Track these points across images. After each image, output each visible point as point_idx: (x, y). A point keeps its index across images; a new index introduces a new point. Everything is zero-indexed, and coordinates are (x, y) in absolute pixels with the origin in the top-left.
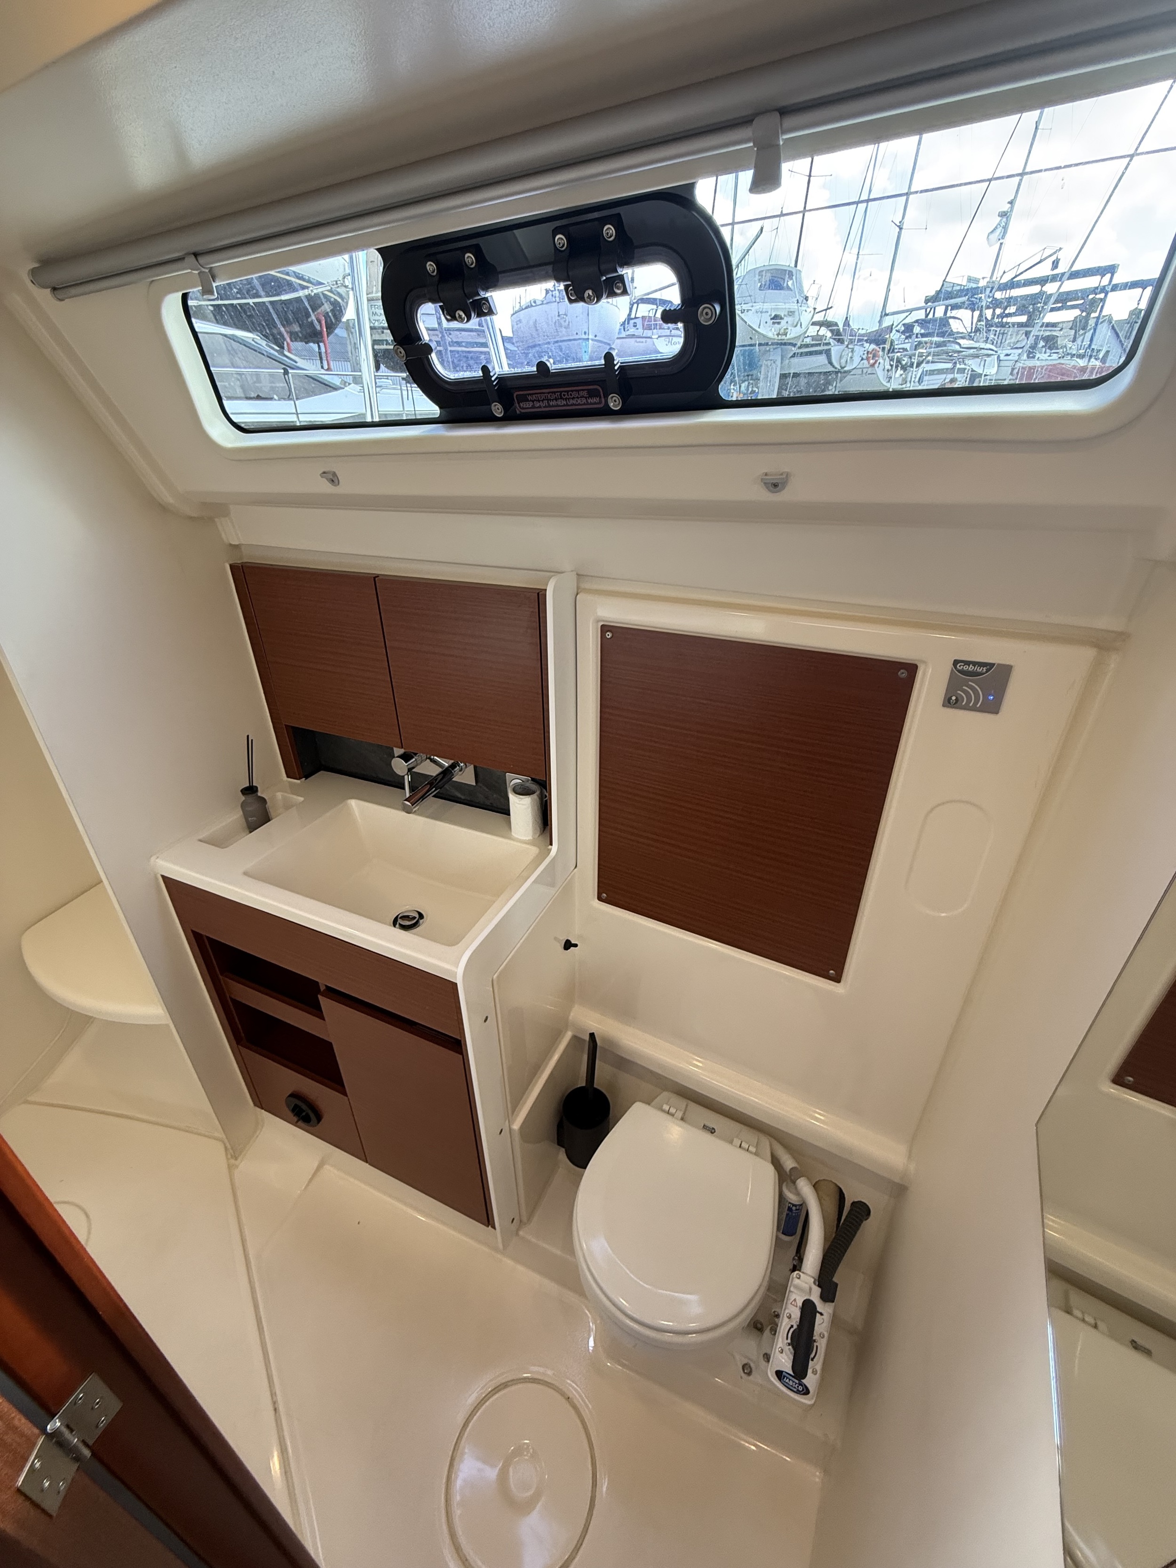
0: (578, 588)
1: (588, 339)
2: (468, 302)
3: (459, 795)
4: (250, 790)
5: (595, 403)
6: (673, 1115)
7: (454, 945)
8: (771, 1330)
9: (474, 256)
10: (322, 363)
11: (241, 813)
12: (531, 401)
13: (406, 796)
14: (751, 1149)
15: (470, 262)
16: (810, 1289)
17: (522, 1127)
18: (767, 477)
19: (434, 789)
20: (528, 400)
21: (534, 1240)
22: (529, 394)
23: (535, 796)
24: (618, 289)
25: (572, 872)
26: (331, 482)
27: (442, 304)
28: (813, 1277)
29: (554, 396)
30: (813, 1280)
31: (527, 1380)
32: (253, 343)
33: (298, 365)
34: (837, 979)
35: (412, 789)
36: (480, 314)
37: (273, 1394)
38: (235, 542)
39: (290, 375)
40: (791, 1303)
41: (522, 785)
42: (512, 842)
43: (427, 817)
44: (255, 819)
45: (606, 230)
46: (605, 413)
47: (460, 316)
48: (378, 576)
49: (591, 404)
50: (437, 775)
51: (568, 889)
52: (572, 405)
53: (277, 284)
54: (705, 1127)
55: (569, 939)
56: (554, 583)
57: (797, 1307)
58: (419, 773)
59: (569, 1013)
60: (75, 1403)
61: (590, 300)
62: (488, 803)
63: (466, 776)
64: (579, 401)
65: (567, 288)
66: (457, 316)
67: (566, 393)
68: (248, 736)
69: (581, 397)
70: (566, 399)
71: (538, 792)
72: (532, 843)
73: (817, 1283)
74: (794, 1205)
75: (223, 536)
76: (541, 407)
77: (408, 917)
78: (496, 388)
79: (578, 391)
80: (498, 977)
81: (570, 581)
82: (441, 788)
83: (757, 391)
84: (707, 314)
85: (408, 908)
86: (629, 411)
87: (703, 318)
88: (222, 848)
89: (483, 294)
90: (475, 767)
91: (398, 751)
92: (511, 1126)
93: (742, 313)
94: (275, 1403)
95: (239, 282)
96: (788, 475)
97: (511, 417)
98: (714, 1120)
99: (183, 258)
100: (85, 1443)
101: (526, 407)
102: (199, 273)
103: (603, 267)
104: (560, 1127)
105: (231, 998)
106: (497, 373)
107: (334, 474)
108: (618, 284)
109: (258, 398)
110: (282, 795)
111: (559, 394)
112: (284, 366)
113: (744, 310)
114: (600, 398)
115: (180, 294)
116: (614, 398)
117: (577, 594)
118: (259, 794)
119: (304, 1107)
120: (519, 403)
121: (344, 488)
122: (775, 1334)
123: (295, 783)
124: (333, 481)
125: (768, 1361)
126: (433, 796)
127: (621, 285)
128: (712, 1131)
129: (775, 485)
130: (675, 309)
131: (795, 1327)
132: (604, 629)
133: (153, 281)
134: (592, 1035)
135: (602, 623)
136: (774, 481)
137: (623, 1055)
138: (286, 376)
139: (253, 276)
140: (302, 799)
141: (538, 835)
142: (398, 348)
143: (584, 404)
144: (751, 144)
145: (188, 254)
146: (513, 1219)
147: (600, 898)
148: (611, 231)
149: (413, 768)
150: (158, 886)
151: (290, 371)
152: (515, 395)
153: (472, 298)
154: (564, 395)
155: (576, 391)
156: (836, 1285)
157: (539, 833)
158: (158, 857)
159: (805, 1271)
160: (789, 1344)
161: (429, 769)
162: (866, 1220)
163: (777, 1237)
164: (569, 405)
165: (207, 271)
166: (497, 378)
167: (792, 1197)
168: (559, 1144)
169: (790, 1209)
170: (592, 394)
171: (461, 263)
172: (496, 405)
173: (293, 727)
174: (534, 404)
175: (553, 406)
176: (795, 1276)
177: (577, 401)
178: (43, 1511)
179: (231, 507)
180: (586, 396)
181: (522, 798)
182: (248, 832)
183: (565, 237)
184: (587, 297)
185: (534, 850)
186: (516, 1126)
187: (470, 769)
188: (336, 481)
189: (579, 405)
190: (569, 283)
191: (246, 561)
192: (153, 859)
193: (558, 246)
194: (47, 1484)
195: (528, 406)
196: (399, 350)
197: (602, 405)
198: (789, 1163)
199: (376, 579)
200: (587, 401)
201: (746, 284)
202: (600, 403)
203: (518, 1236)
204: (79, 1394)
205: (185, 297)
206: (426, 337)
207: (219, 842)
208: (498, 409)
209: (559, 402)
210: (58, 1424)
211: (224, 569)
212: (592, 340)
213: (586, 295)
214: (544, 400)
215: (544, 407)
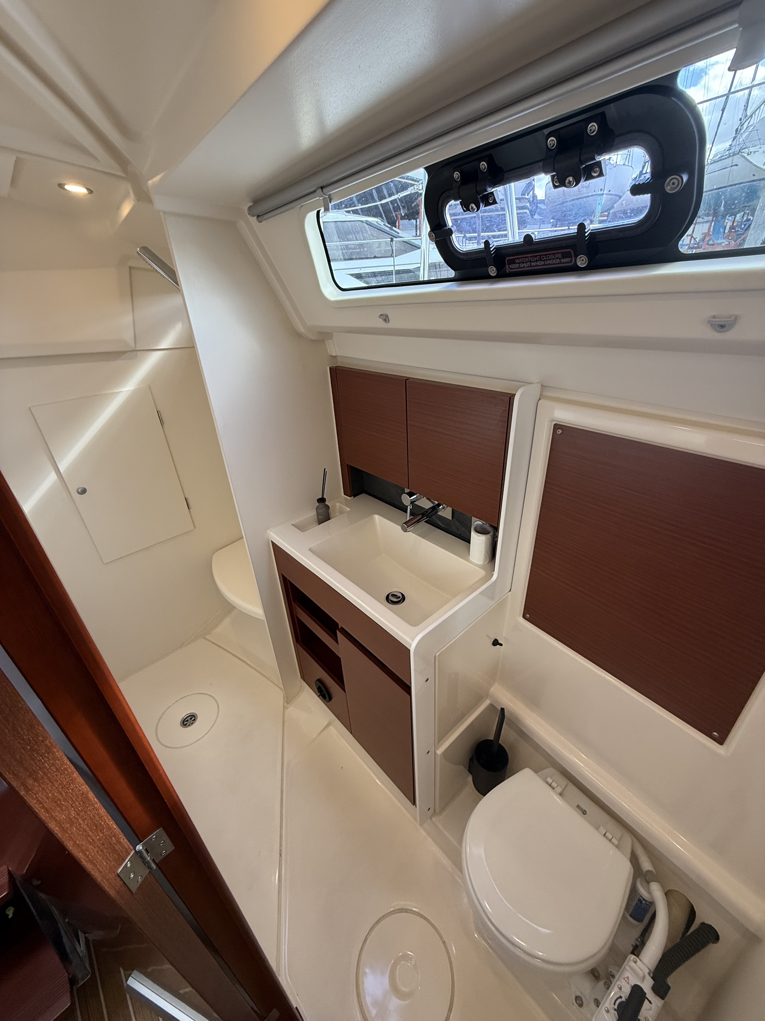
0: (541, 395)
1: (603, 194)
2: (479, 197)
3: (440, 524)
4: (322, 500)
5: (567, 263)
6: (553, 788)
7: (415, 626)
8: (605, 983)
9: (487, 164)
10: (416, 231)
11: (315, 513)
12: (518, 263)
13: (407, 519)
14: (613, 840)
15: (483, 168)
16: (644, 977)
17: (445, 753)
18: (713, 320)
19: (426, 517)
20: (516, 263)
21: (441, 828)
22: (516, 259)
23: (489, 536)
24: (595, 173)
25: (507, 593)
26: (385, 321)
27: (461, 201)
28: (650, 970)
29: (535, 259)
30: (648, 971)
31: (420, 915)
32: (377, 224)
33: (400, 235)
34: (721, 741)
35: (412, 514)
36: (487, 204)
37: (281, 845)
38: (334, 355)
39: (394, 242)
40: (624, 979)
41: (481, 526)
42: (468, 563)
43: (418, 535)
44: (322, 517)
45: (590, 127)
46: (573, 269)
47: (472, 208)
48: (408, 379)
49: (564, 263)
50: (429, 509)
51: (501, 605)
52: (548, 265)
53: (365, 199)
54: (578, 806)
55: (498, 639)
56: (521, 392)
57: (629, 984)
58: (418, 505)
59: (490, 688)
60: (151, 839)
61: (570, 185)
62: (458, 532)
63: (446, 513)
64: (554, 261)
65: (553, 177)
66: (470, 207)
67: (545, 256)
68: (325, 469)
69: (556, 258)
70: (544, 260)
71: (491, 534)
72: (482, 567)
73: (652, 975)
74: (644, 899)
75: (329, 351)
76: (525, 266)
77: (396, 595)
78: (493, 256)
79: (554, 254)
80: (439, 655)
81: (535, 390)
82: (430, 517)
83: (751, 219)
84: (673, 184)
85: (396, 590)
86: (594, 267)
87: (669, 187)
88: (302, 531)
89: (490, 190)
90: (453, 510)
91: (407, 491)
92: (436, 751)
93: (748, 155)
94: (281, 851)
95: (346, 201)
96: (736, 318)
97: (502, 275)
98: (586, 804)
99: (316, 191)
100: (154, 860)
101: (514, 267)
102: (323, 199)
103: (582, 158)
104: (471, 760)
105: (297, 617)
106: (495, 245)
107: (387, 316)
108: (595, 169)
109: (375, 257)
110: (339, 505)
111: (539, 257)
112: (391, 237)
113: (751, 152)
114: (571, 257)
115: (316, 212)
116: (582, 258)
117: (540, 400)
118: (327, 503)
119: (323, 689)
120: (508, 265)
121: (392, 324)
122: (608, 989)
123: (347, 499)
124: (386, 320)
125: (598, 1007)
126: (425, 522)
127: (598, 169)
128: (584, 812)
129: (722, 326)
130: (643, 183)
131: (623, 999)
132: (557, 427)
133: (302, 206)
134: (503, 709)
135: (555, 423)
136: (721, 323)
137: (523, 729)
138: (392, 243)
139: (353, 196)
140: (349, 509)
141: (487, 562)
142: (431, 233)
143: (558, 263)
144: (737, 25)
145: (317, 188)
146: (429, 809)
147: (524, 617)
148: (594, 128)
149: (415, 501)
150: (269, 546)
151: (394, 239)
152: (507, 259)
153: (482, 194)
154: (543, 258)
155: (552, 254)
156: (669, 988)
157: (488, 561)
158: (271, 531)
159: (642, 959)
160: (615, 1010)
161: (426, 504)
162: (713, 943)
163: (624, 915)
164: (546, 265)
165: (327, 196)
166: (495, 248)
167: (643, 892)
168: (469, 771)
169: (640, 901)
170: (564, 256)
171: (477, 170)
172: (492, 268)
173: (351, 466)
174: (520, 265)
175: (534, 266)
176: (632, 959)
177: (552, 261)
178: (129, 889)
179: (334, 333)
180: (560, 257)
181: (479, 536)
182: (318, 524)
183: (556, 140)
184: (568, 183)
185: (482, 573)
186: (439, 752)
187: (449, 510)
188: (388, 321)
189: (554, 264)
190: (555, 173)
191: (339, 365)
192: (268, 530)
193: (549, 146)
194: (132, 876)
195: (515, 267)
196: (431, 234)
197: (572, 264)
198: (646, 865)
199: (407, 381)
200: (560, 261)
201: (757, 130)
202: (571, 262)
203: (431, 819)
204: (153, 836)
205: (318, 213)
206: (450, 223)
207: (301, 527)
208: (493, 270)
209: (538, 263)
210: (141, 848)
211: (327, 369)
212: (606, 194)
213: (567, 181)
214: (527, 262)
215: (527, 267)
